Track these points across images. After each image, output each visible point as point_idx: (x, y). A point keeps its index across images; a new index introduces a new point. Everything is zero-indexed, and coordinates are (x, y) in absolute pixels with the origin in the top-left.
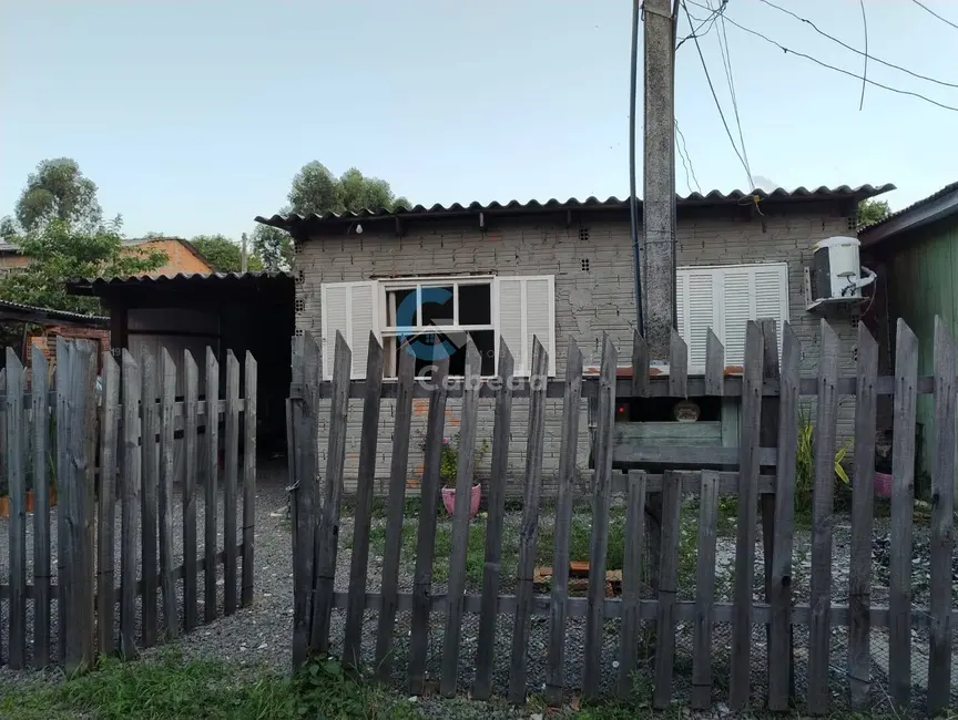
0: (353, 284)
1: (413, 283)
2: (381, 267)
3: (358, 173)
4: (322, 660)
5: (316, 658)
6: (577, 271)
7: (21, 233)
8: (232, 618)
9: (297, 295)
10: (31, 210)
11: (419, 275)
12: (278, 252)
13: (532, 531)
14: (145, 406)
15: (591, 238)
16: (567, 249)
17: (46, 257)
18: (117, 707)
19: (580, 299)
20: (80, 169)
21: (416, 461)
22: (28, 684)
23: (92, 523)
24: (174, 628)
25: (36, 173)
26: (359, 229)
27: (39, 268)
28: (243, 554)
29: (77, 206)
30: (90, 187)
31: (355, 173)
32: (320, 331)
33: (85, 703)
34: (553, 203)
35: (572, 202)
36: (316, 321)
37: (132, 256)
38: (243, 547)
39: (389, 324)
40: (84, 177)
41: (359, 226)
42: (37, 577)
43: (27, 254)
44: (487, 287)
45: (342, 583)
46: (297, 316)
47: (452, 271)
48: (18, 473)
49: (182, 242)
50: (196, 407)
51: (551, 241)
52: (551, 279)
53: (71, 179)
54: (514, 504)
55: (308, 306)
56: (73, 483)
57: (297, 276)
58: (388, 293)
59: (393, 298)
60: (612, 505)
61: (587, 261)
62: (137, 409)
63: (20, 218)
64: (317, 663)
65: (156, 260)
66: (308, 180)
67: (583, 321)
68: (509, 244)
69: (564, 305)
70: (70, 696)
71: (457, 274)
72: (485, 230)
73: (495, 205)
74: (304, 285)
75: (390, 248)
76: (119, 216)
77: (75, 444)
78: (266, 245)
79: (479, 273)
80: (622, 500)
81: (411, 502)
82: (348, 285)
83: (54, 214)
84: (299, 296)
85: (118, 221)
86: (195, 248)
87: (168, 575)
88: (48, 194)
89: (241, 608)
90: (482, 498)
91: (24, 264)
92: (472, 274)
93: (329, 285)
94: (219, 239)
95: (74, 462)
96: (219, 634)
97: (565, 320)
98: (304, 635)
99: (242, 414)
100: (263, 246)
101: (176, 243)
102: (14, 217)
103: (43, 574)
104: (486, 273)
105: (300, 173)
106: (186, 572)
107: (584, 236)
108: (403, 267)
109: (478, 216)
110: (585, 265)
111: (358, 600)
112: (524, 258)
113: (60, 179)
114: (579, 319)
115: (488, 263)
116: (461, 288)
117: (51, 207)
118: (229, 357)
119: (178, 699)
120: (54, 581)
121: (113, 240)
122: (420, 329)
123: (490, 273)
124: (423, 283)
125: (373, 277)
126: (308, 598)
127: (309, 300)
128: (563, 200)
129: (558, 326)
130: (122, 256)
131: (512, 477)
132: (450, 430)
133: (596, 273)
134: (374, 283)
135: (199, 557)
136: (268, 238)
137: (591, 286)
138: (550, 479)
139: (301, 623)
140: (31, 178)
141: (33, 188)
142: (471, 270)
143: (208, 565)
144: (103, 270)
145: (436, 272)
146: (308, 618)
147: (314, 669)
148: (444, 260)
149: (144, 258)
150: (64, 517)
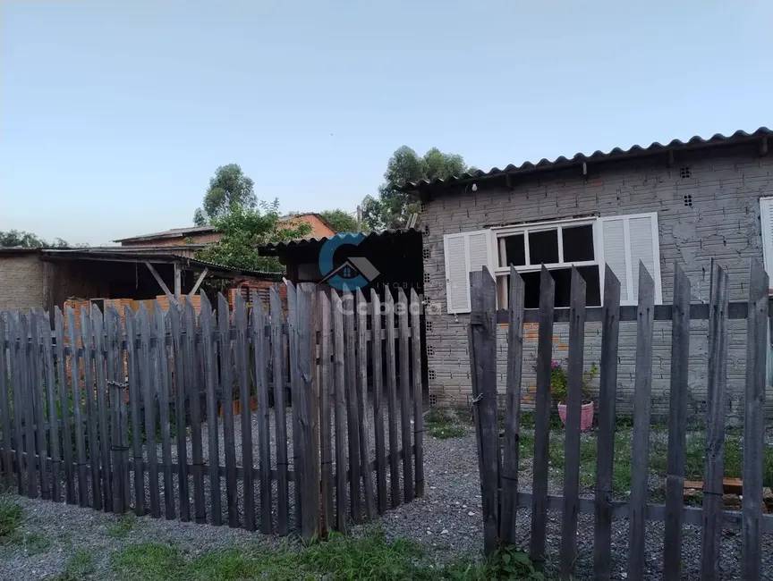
0: (470, 233)
1: (522, 229)
2: (492, 219)
3: (437, 151)
4: (512, 551)
5: (507, 549)
6: (681, 206)
7: (207, 219)
8: (411, 505)
9: (424, 246)
10: (213, 203)
11: (526, 222)
12: (379, 218)
13: (718, 448)
14: (348, 333)
15: (693, 176)
16: (668, 188)
17: (232, 232)
18: (350, 572)
19: (684, 232)
20: (242, 171)
21: (529, 380)
22: (278, 547)
23: (316, 424)
24: (373, 512)
25: (215, 176)
26: (474, 187)
27: (226, 241)
28: (415, 453)
29: (241, 197)
30: (249, 183)
31: (435, 151)
32: (444, 273)
33: (324, 567)
34: (655, 146)
35: (675, 143)
36: (440, 265)
37: (287, 227)
38: (415, 447)
39: (500, 266)
40: (244, 175)
41: (474, 185)
42: (279, 464)
43: (220, 232)
44: (590, 227)
45: (525, 485)
46: (424, 262)
47: (555, 216)
48: (263, 385)
49: (315, 215)
50: (380, 334)
51: (652, 181)
52: (654, 215)
53: (236, 178)
54: (625, 420)
55: (433, 253)
56: (303, 392)
57: (424, 230)
58: (499, 239)
59: (503, 243)
60: (727, 424)
61: (690, 197)
62: (342, 335)
63: (206, 209)
64: (507, 552)
65: (303, 229)
66: (399, 161)
67: (688, 253)
68: (608, 189)
69: (668, 239)
70: (312, 560)
71: (560, 218)
72: (587, 178)
73: (598, 154)
74: (430, 237)
75: (501, 202)
76: (277, 199)
77: (303, 362)
78: (370, 214)
79: (581, 216)
80: (737, 419)
81: (528, 415)
82: (466, 235)
83: (227, 204)
84: (425, 246)
85: (276, 203)
86: (324, 219)
87: (367, 467)
88: (222, 190)
89: (416, 497)
90: (595, 414)
91: (216, 239)
92: (574, 217)
93: (449, 236)
94: (338, 212)
95: (303, 377)
96: (406, 518)
97: (668, 253)
98: (494, 527)
99: (410, 339)
100: (368, 216)
101: (314, 218)
102: (203, 208)
103: (283, 463)
104: (589, 215)
105: (393, 157)
106: (378, 465)
107: (685, 173)
108: (512, 217)
109: (581, 166)
110: (688, 200)
111: (541, 502)
112: (626, 199)
113: (230, 179)
114: (683, 251)
115: (589, 205)
116: (564, 230)
117: (224, 200)
118: (399, 294)
119: (395, 572)
120: (291, 468)
121: (273, 217)
122: (528, 267)
123: (593, 215)
124: (531, 228)
125: (486, 227)
126: (496, 495)
127: (433, 249)
128: (665, 142)
129: (662, 258)
130: (279, 229)
131: (622, 396)
132: (560, 355)
133: (699, 207)
134: (488, 231)
135: (387, 454)
136: (371, 209)
137: (695, 219)
138: (660, 399)
139: (491, 516)
140: (212, 181)
141: (213, 187)
142: (575, 214)
143: (392, 461)
144: (268, 238)
145: (541, 218)
146: (496, 512)
147: (506, 558)
148: (548, 208)
149: (294, 229)
150: (297, 419)
